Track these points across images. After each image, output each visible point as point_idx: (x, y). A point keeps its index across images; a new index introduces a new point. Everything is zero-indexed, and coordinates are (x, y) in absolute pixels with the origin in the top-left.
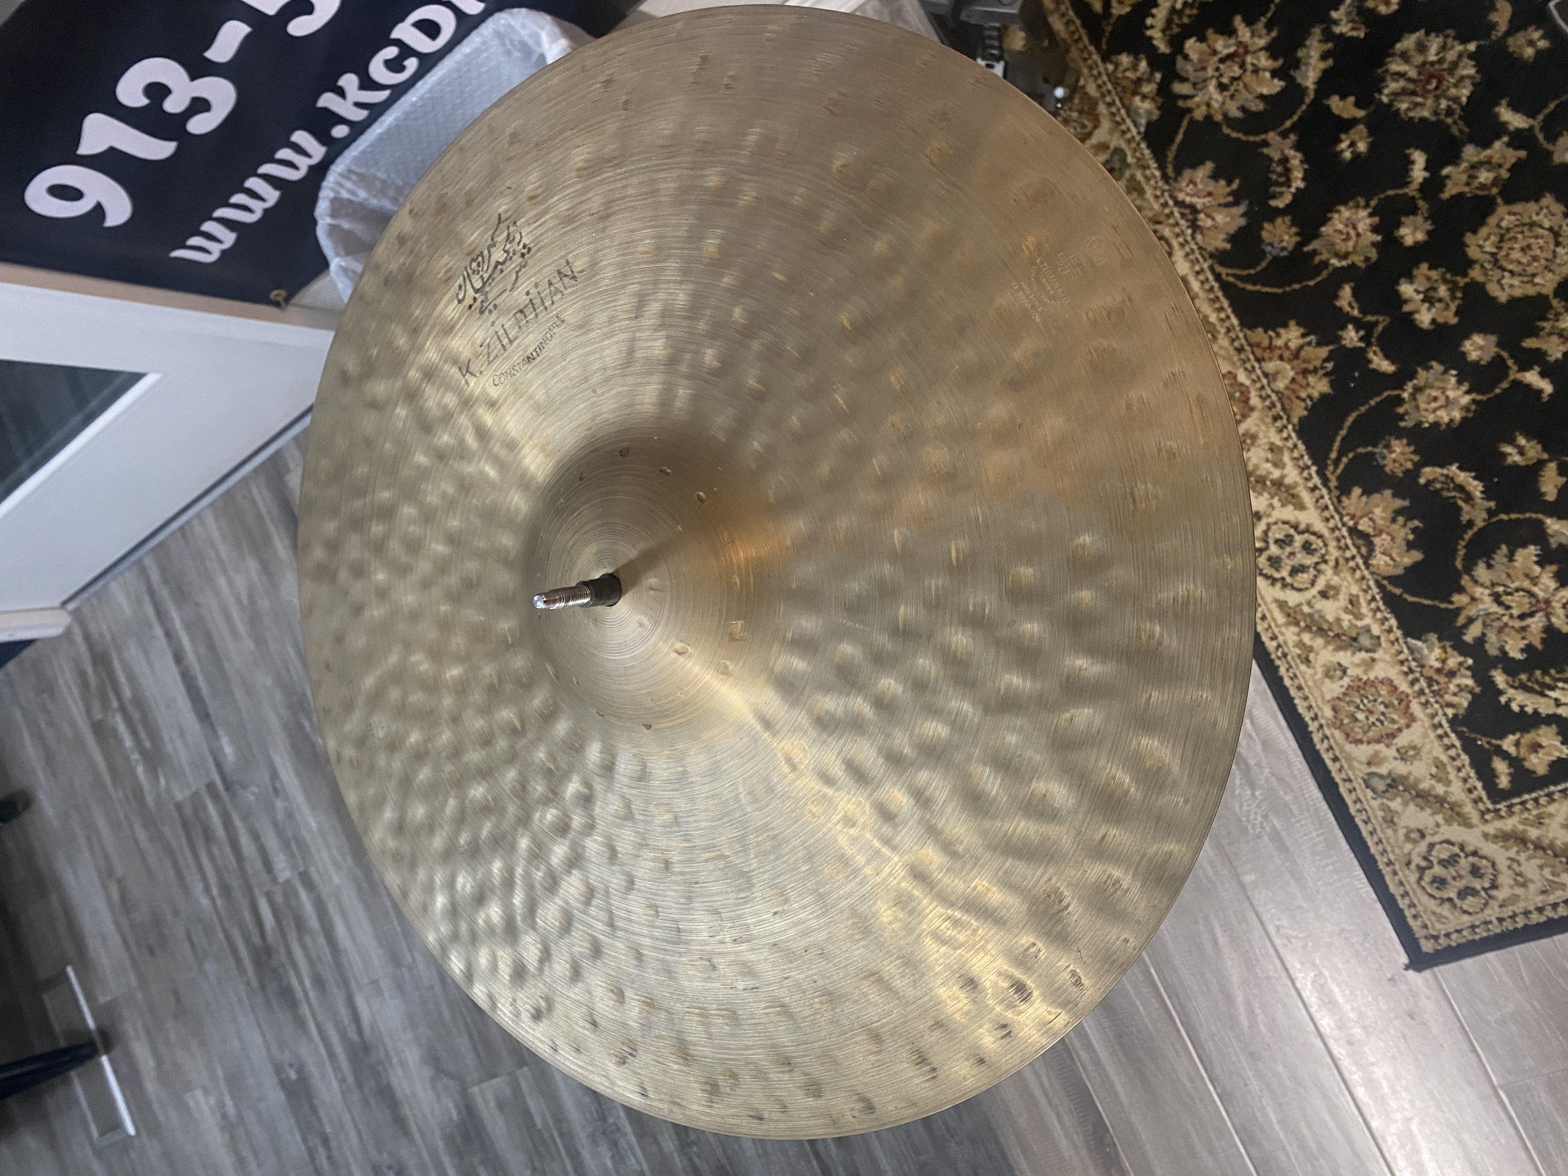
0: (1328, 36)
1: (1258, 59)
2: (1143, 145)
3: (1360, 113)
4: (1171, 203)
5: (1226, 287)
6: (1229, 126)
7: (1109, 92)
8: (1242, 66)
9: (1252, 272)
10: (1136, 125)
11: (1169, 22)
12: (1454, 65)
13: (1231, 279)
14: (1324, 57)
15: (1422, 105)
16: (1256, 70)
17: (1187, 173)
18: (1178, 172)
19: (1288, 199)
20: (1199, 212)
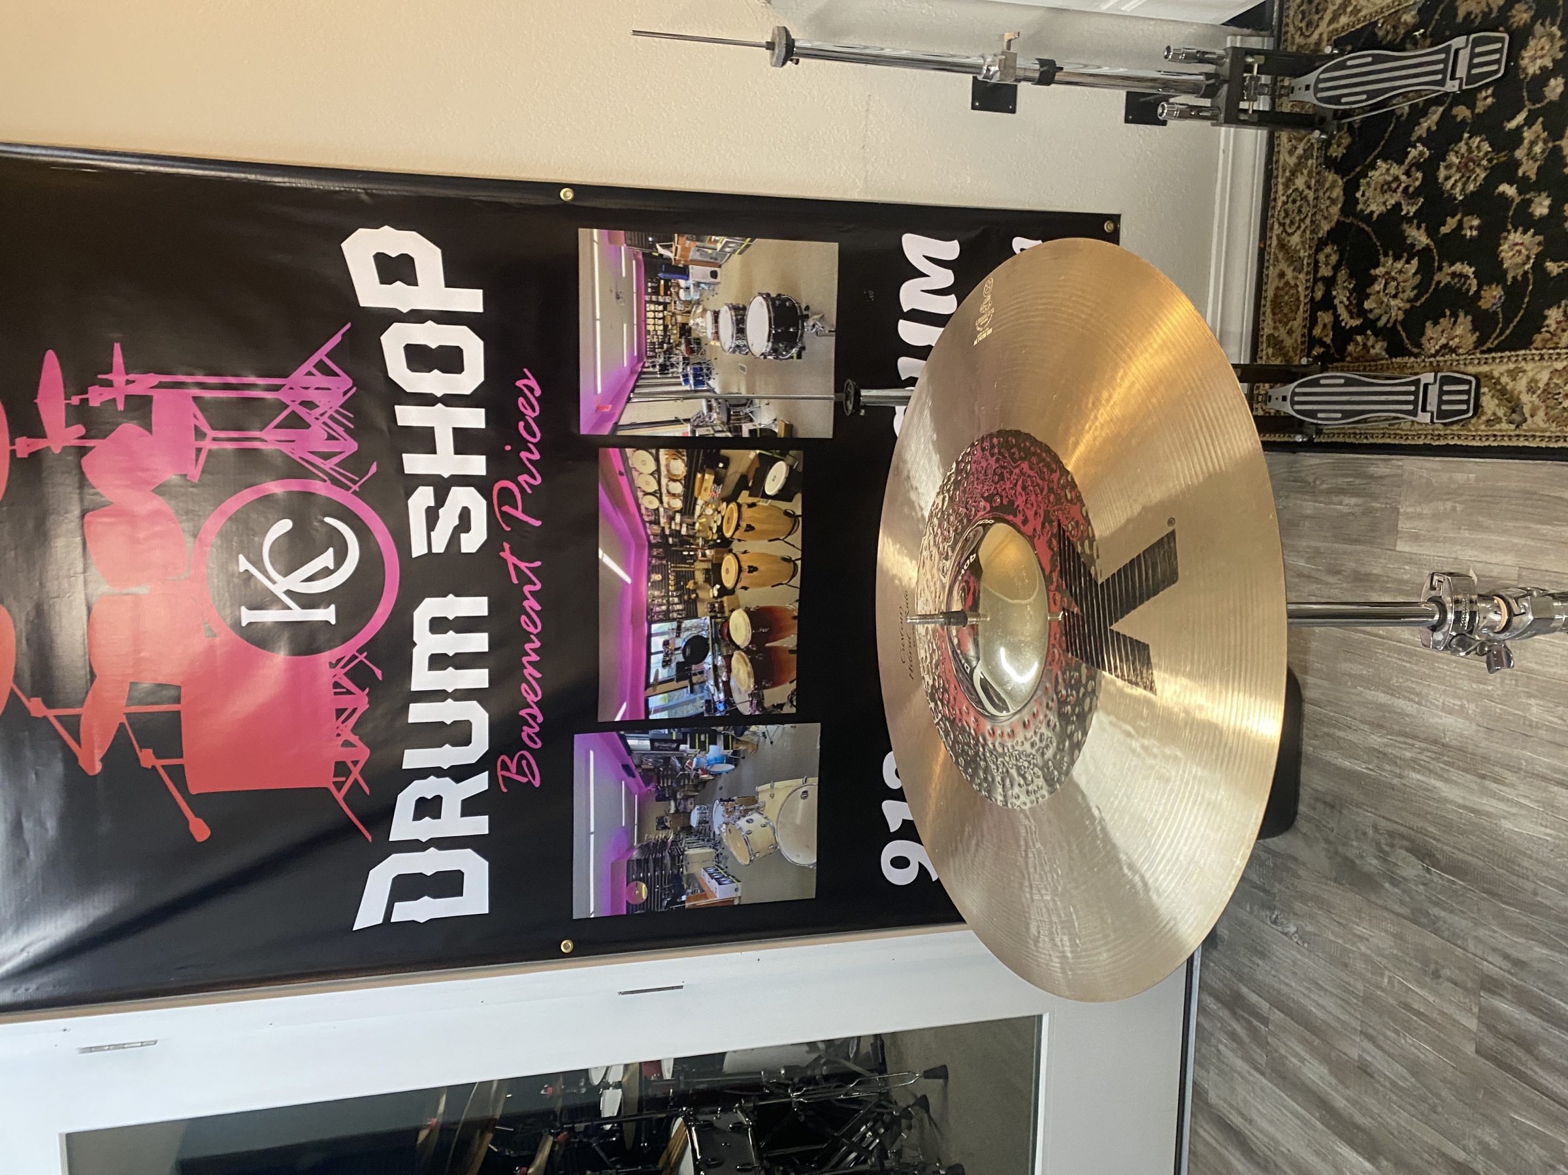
0: (1409, 220)
1: (1396, 268)
2: (1394, 360)
3: (1458, 217)
4: (1432, 359)
5: (1500, 348)
6: (1417, 301)
7: (1359, 366)
8: (1394, 279)
9: (1500, 325)
10: (1382, 359)
11: (1350, 312)
12: (1470, 150)
13: (1496, 342)
14: (1419, 228)
15: (1478, 175)
16: (1401, 272)
17: (1424, 340)
18: (1419, 345)
19: (1475, 282)
20: (1447, 344)
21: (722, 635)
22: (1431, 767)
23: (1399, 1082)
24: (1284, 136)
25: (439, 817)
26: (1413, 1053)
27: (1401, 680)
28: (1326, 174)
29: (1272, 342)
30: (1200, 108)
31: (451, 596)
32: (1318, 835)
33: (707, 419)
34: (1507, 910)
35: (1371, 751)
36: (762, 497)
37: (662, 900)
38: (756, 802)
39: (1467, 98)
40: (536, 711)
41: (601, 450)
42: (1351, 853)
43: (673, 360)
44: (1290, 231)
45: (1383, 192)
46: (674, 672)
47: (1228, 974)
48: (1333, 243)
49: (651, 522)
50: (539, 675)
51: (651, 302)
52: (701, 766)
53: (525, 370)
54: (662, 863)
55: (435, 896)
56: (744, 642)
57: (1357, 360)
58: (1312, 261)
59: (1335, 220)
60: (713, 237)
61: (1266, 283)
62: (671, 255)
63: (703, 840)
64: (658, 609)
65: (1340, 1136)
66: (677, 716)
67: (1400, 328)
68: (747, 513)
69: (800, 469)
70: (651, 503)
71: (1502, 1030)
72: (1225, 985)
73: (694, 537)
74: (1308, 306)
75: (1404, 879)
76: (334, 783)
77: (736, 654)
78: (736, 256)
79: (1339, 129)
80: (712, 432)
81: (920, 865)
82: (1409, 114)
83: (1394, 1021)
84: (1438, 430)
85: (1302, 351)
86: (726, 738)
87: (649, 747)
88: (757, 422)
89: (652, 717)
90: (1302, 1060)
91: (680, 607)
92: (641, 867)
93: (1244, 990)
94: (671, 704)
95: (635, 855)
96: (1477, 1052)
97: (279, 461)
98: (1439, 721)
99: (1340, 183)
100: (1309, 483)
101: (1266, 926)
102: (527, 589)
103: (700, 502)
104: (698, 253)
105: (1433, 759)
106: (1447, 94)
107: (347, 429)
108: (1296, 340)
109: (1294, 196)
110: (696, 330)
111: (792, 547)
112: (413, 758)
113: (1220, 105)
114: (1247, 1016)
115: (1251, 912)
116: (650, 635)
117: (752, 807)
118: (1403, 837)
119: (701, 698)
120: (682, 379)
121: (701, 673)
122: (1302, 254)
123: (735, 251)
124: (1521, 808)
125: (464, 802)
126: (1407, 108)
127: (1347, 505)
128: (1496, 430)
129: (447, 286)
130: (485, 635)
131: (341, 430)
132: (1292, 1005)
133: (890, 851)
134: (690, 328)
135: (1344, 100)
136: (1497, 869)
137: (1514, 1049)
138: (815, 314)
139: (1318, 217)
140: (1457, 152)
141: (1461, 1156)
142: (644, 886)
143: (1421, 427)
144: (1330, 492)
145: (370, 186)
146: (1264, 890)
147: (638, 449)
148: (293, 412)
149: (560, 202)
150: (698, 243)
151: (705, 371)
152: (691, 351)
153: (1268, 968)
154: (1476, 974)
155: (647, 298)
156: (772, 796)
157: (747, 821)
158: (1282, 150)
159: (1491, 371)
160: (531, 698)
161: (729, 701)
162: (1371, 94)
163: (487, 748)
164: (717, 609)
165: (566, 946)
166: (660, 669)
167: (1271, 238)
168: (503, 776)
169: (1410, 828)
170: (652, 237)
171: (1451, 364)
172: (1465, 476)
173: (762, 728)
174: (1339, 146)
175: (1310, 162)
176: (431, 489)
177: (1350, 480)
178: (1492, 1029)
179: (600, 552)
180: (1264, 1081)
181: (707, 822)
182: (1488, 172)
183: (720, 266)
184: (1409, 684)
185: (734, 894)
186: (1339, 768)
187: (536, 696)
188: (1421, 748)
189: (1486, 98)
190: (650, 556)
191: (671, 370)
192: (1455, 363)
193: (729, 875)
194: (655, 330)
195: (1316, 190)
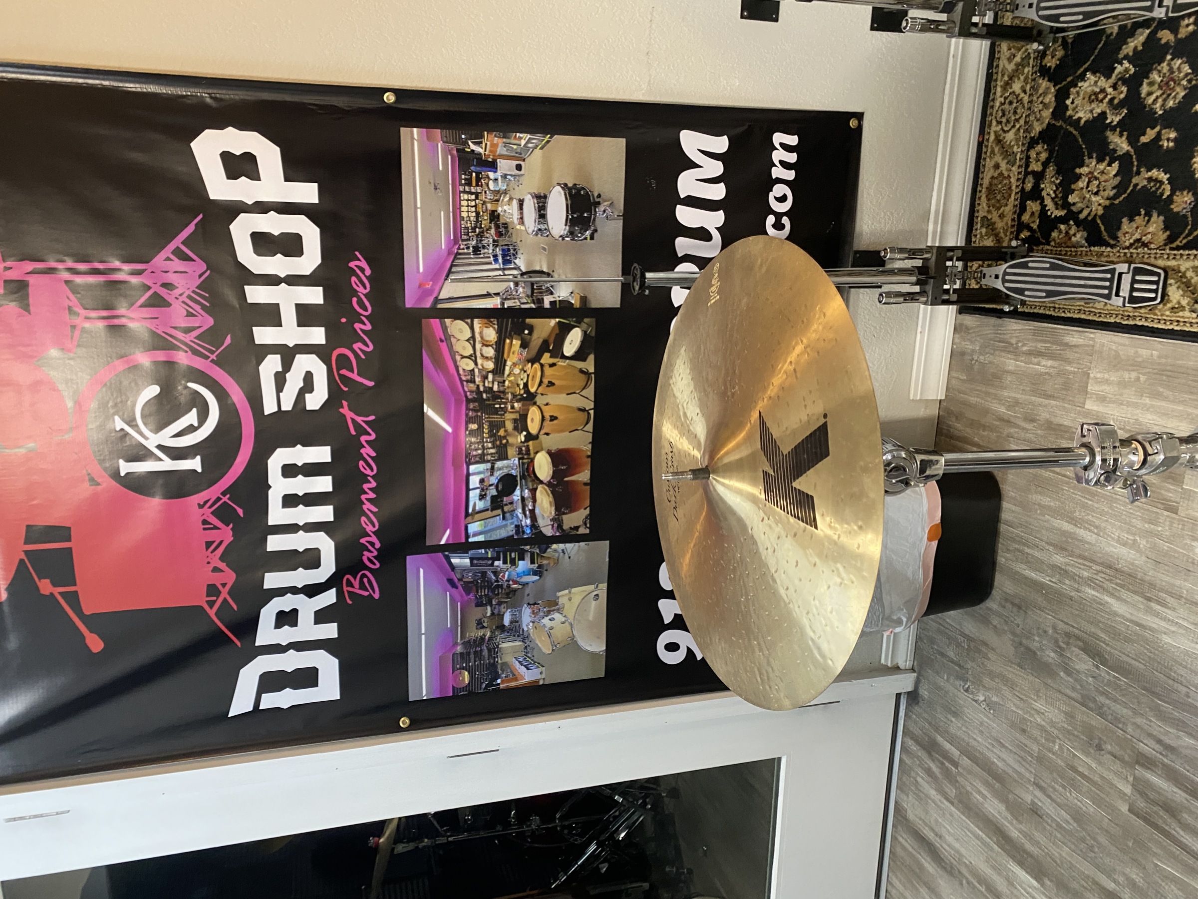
0: (1113, 129)
1: (1099, 169)
2: (1092, 248)
3: (1158, 129)
4: (1126, 251)
5: (1187, 247)
6: (1115, 200)
7: (1061, 251)
8: (1096, 178)
9: (1189, 227)
10: (1082, 247)
11: (1056, 204)
12: (1171, 71)
13: (1184, 241)
14: (1121, 135)
15: (1177, 93)
16: (1102, 172)
17: (1120, 234)
18: (1115, 238)
19: (1168, 187)
20: (1141, 239)
21: (528, 472)
22: (1105, 586)
23: (1064, 825)
24: (1004, 46)
25: (296, 626)
26: (1076, 804)
27: (1083, 514)
28: (1041, 81)
29: (986, 223)
30: (938, 23)
31: (299, 446)
32: (1006, 628)
33: (514, 293)
34: (1162, 706)
35: (1055, 568)
36: (561, 358)
37: (482, 683)
38: (557, 604)
39: (1172, 24)
40: (374, 539)
41: (424, 321)
42: (1035, 645)
43: (485, 242)
44: (1006, 129)
45: (1091, 102)
46: (489, 503)
47: (927, 725)
48: (1044, 143)
49: (467, 381)
50: (375, 510)
51: (465, 192)
52: (512, 577)
53: (357, 253)
54: (481, 655)
55: (295, 687)
56: (547, 477)
57: (1060, 245)
58: (1024, 156)
59: (1047, 121)
60: (518, 134)
61: (983, 172)
62: (481, 151)
63: (514, 636)
64: (475, 453)
65: (1013, 858)
66: (492, 539)
67: (1099, 221)
68: (548, 371)
69: (593, 334)
70: (467, 365)
71: (1152, 797)
72: (923, 733)
73: (504, 392)
74: (1019, 195)
75: (1078, 672)
76: (207, 602)
77: (540, 487)
78: (538, 152)
79: (1055, 41)
80: (519, 304)
81: (689, 650)
82: (1118, 34)
83: (1062, 778)
84: (1127, 311)
85: (1012, 233)
86: (532, 554)
87: (469, 564)
88: (556, 295)
89: (470, 540)
90: (985, 797)
91: (493, 451)
92: (463, 658)
93: (939, 739)
94: (487, 529)
95: (459, 649)
96: (1129, 810)
97: (146, 335)
98: (1114, 550)
99: (1053, 90)
100: (1012, 345)
101: (959, 693)
102: (363, 439)
103: (509, 363)
104: (505, 149)
105: (1107, 580)
106: (1153, 19)
107: (203, 307)
108: (1007, 224)
109: (1010, 98)
110: (504, 216)
111: (586, 399)
112: (272, 580)
113: (956, 21)
114: (941, 759)
115: (948, 680)
116: (468, 475)
117: (553, 608)
118: (1078, 638)
119: (512, 524)
120: (492, 259)
121: (511, 503)
122: (1015, 149)
123: (537, 146)
124: (1180, 627)
125: (316, 613)
126: (1115, 30)
127: (1044, 366)
128: (1179, 317)
129: (286, 180)
130: (329, 478)
131: (198, 308)
132: (977, 755)
133: (664, 638)
134: (499, 214)
135: (1062, 19)
136: (1157, 674)
137: (1161, 813)
138: (605, 201)
139: (1032, 118)
140: (1160, 72)
141: (1111, 886)
142: (466, 673)
143: (1113, 308)
144: (1030, 353)
145: (215, 91)
146: (959, 666)
147: (456, 319)
148: (155, 292)
149: (385, 105)
150: (505, 140)
151: (512, 251)
152: (500, 234)
153: (960, 725)
154: (1134, 752)
155: (461, 188)
156: (570, 599)
157: (550, 620)
158: (1003, 57)
159: (1179, 266)
160: (369, 529)
161: (534, 525)
162: (1087, 15)
163: (334, 570)
164: (524, 452)
165: (404, 722)
166: (478, 502)
167: (989, 133)
168: (348, 591)
169: (1083, 632)
170: (465, 134)
171: (1143, 257)
172: (1149, 352)
173: (562, 546)
174: (1053, 57)
175: (1026, 70)
176: (278, 357)
177: (1049, 345)
178: (1142, 794)
179: (425, 407)
180: (952, 808)
181: (517, 622)
182: (1187, 91)
183: (524, 160)
184: (1090, 517)
185: (539, 677)
186: (1026, 578)
187: (374, 526)
188: (1097, 570)
189: (1188, 26)
190: (468, 409)
191: (483, 251)
192: (1146, 256)
193: (535, 662)
194: (468, 216)
195: (1030, 95)
